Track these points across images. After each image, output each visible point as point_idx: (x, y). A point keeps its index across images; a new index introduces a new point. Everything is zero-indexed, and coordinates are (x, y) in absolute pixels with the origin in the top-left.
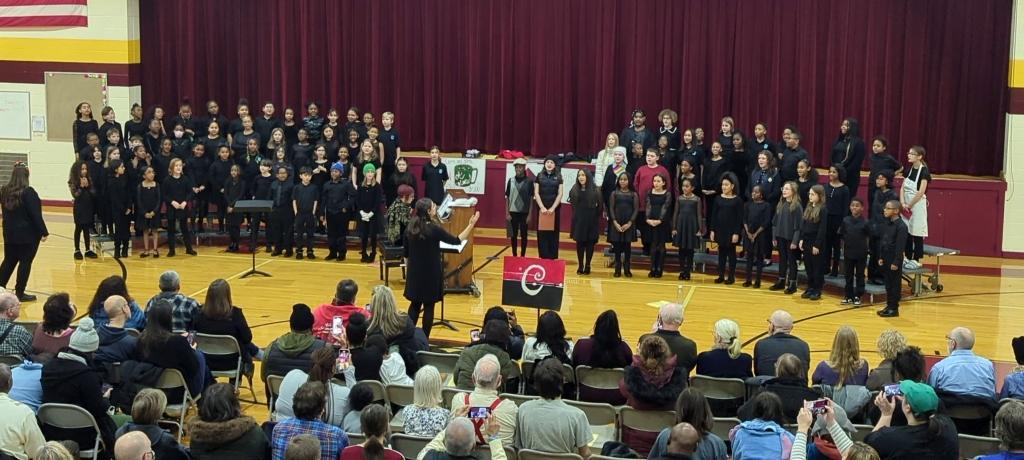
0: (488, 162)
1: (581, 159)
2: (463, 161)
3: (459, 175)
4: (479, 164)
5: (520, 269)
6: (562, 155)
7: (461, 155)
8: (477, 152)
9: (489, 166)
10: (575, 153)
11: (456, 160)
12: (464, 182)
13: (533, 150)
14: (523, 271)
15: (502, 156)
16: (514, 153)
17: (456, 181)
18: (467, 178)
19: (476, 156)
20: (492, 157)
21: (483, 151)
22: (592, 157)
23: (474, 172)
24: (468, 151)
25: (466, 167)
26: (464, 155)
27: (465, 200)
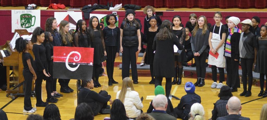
0: (42, 12)
1: (103, 8)
2: (26, 12)
3: (23, 21)
4: (36, 13)
5: (65, 54)
6: (90, 5)
7: (24, 7)
8: (34, 5)
9: (43, 14)
10: (98, 3)
11: (21, 11)
12: (27, 25)
13: (72, 3)
14: (66, 56)
15: (51, 7)
16: (59, 5)
17: (22, 25)
18: (29, 22)
19: (34, 8)
20: (45, 8)
21: (38, 5)
22: (110, 6)
23: (33, 19)
24: (29, 5)
25: (28, 15)
26: (26, 8)
27: (28, 36)
